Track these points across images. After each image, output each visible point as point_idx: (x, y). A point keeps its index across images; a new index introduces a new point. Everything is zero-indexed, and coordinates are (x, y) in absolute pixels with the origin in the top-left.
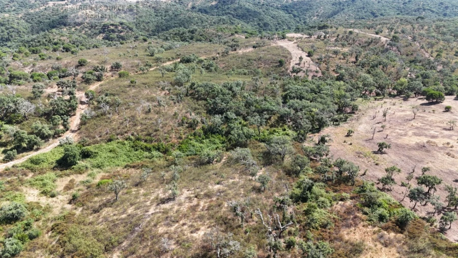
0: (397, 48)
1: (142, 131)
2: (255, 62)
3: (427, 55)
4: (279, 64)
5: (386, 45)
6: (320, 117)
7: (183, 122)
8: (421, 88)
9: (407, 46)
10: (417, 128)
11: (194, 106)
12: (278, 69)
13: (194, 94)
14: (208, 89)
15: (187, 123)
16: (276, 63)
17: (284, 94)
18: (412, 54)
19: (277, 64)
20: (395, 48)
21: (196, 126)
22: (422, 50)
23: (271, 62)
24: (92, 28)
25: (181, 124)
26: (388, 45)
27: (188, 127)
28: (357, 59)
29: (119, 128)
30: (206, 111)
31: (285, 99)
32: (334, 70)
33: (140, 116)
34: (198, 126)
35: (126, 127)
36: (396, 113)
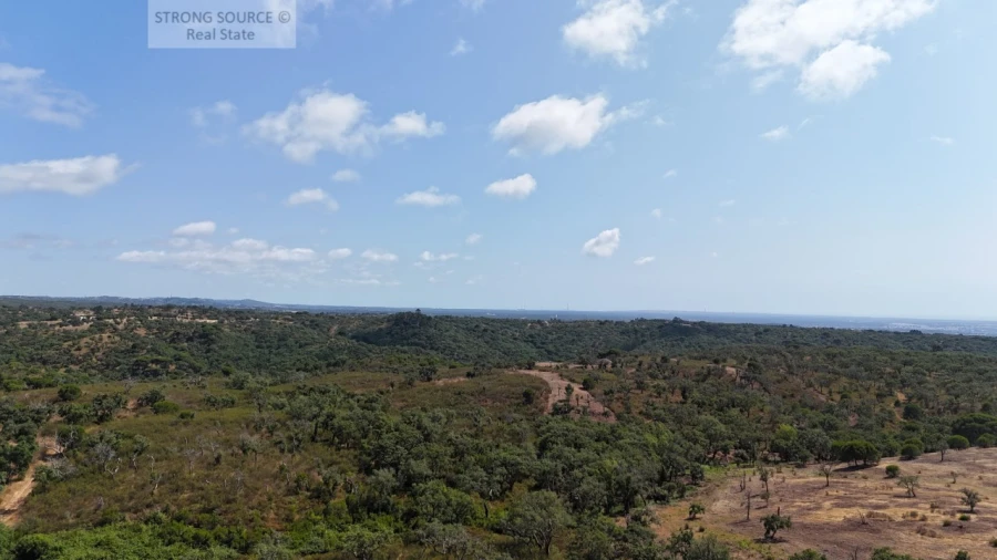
0: (761, 384)
1: (191, 501)
2: (471, 398)
3: (823, 398)
4: (524, 399)
5: (738, 379)
6: (623, 477)
7: (299, 486)
8: (826, 442)
9: (779, 382)
10: (838, 497)
12: (524, 409)
15: (308, 490)
16: (517, 398)
17: (540, 439)
18: (792, 396)
19: (519, 401)
20: (756, 385)
21: (332, 496)
22: (811, 389)
23: (507, 397)
24: (107, 368)
25: (294, 492)
26: (742, 378)
27: (310, 498)
28: (685, 397)
29: (131, 498)
30: (357, 469)
31: (543, 448)
32: (640, 413)
33: (192, 471)
34: (334, 498)
35: (152, 494)
36: (787, 481)
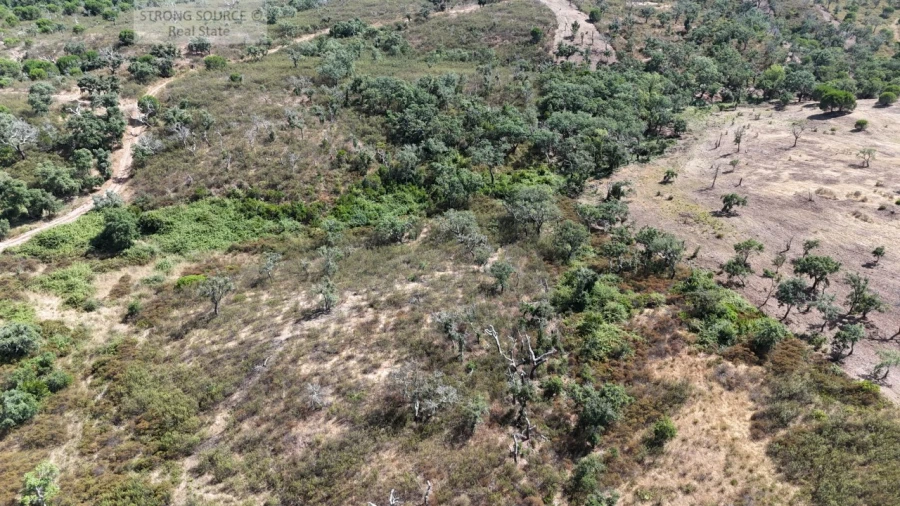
0: (769, 1)
1: (259, 178)
2: (482, 34)
3: (827, 17)
4: (531, 37)
6: (611, 145)
7: (340, 161)
8: (811, 84)
10: (799, 165)
11: (361, 128)
12: (530, 49)
13: (360, 102)
14: (388, 91)
15: (348, 162)
16: (526, 35)
17: (542, 99)
18: (797, 15)
19: (527, 39)
20: (763, 3)
21: (367, 167)
22: (818, 6)
23: (516, 35)
25: (336, 164)
27: (350, 171)
28: (687, 27)
29: (212, 174)
30: (385, 138)
31: (543, 109)
32: (641, 51)
33: (254, 147)
34: (370, 168)
35: (227, 170)
36: (760, 136)
